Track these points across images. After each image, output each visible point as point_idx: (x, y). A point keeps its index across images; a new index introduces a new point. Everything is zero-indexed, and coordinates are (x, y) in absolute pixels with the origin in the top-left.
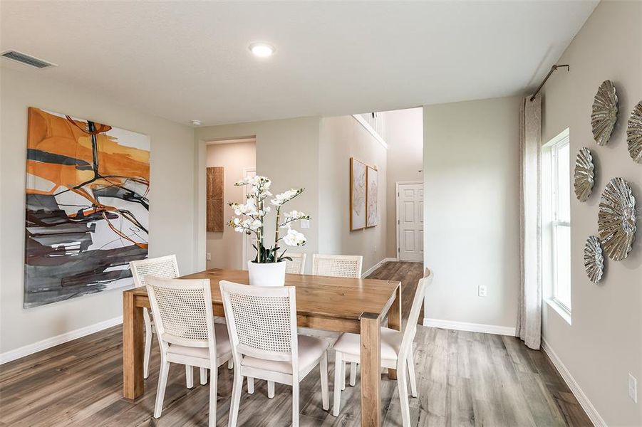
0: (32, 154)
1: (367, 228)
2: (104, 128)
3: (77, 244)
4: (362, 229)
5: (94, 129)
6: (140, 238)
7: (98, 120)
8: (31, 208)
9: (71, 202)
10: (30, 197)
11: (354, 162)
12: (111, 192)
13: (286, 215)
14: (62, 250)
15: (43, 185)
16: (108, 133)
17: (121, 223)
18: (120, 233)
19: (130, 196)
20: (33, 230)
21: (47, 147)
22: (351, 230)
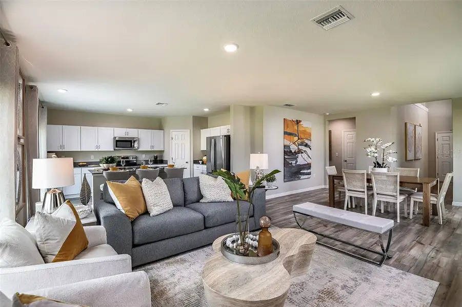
0: (285, 133)
1: (415, 160)
2: (300, 121)
3: (294, 162)
4: (412, 160)
5: (298, 122)
6: (309, 161)
7: (299, 119)
8: (286, 150)
9: (294, 148)
10: (285, 146)
11: (408, 125)
12: (302, 144)
13: (386, 152)
14: (291, 163)
15: (287, 143)
16: (301, 123)
17: (304, 155)
18: (304, 159)
19: (306, 145)
20: (286, 157)
21: (288, 131)
22: (406, 160)
